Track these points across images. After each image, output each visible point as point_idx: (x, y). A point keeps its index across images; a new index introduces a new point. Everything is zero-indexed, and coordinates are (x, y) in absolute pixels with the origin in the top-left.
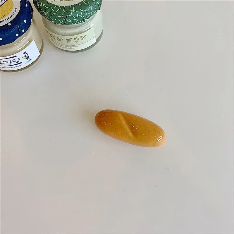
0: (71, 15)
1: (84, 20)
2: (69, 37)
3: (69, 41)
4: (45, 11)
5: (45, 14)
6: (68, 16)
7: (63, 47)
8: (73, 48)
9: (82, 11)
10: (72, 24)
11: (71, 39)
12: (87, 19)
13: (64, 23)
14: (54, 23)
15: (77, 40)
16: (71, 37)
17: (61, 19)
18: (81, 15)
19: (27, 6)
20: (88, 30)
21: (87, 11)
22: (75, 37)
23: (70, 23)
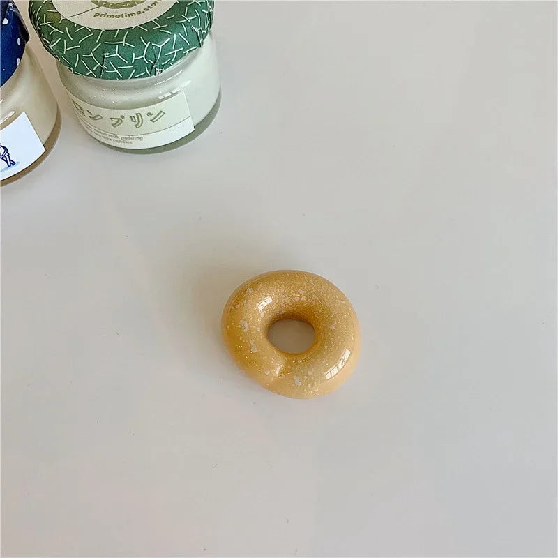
0: (117, 54)
1: (153, 70)
2: (117, 113)
3: (118, 121)
4: (51, 39)
5: (51, 46)
6: (107, 55)
7: (104, 137)
8: (131, 142)
9: (147, 46)
10: (120, 78)
11: (122, 117)
12: (163, 67)
13: (100, 74)
14: (74, 73)
15: (138, 121)
16: (123, 112)
17: (91, 63)
18: (144, 57)
19: (6, 22)
20: (173, 95)
21: (160, 47)
22: (132, 112)
23: (115, 76)
